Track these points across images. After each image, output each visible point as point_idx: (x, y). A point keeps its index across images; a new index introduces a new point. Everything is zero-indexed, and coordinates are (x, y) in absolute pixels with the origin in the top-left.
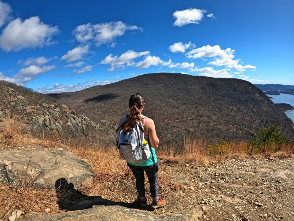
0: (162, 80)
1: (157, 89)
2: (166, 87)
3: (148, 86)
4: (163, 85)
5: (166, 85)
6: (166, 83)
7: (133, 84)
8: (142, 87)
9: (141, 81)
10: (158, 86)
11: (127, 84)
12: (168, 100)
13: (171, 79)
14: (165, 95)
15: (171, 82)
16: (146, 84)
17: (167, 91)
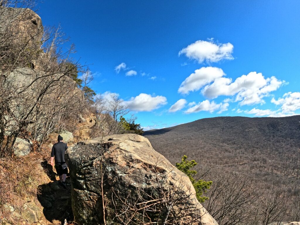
0: (219, 125)
1: (213, 133)
2: (222, 131)
3: (204, 131)
4: (220, 129)
5: (222, 129)
6: (222, 127)
7: (190, 128)
8: (198, 132)
9: (198, 125)
10: (214, 130)
11: (183, 129)
12: (221, 144)
13: (229, 123)
14: (219, 140)
15: (227, 125)
16: (202, 129)
17: (223, 135)
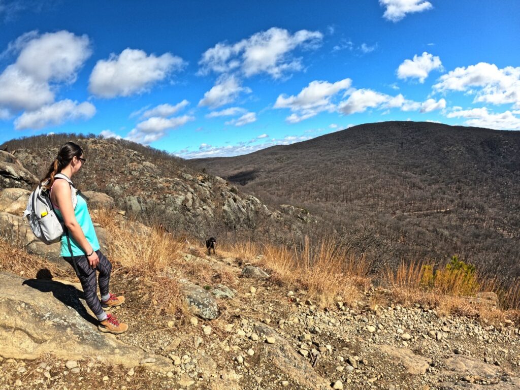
0: (395, 135)
1: (385, 151)
2: (400, 149)
3: (368, 146)
4: (396, 144)
5: (400, 145)
6: (400, 141)
7: (340, 142)
8: (357, 149)
9: (355, 136)
10: (386, 145)
11: (329, 143)
12: (403, 173)
13: (411, 133)
14: (398, 164)
15: (410, 138)
16: (364, 143)
17: (403, 155)
